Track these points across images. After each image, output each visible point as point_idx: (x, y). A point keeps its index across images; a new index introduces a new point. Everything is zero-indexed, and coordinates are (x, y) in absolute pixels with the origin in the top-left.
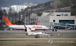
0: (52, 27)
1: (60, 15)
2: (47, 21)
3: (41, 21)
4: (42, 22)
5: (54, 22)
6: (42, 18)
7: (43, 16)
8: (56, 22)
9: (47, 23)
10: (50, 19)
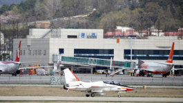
0: (55, 68)
1: (75, 37)
2: (43, 52)
3: (27, 52)
4: (30, 54)
5: (62, 55)
6: (29, 43)
7: (32, 37)
8: (65, 54)
9: (41, 56)
10: (50, 47)
